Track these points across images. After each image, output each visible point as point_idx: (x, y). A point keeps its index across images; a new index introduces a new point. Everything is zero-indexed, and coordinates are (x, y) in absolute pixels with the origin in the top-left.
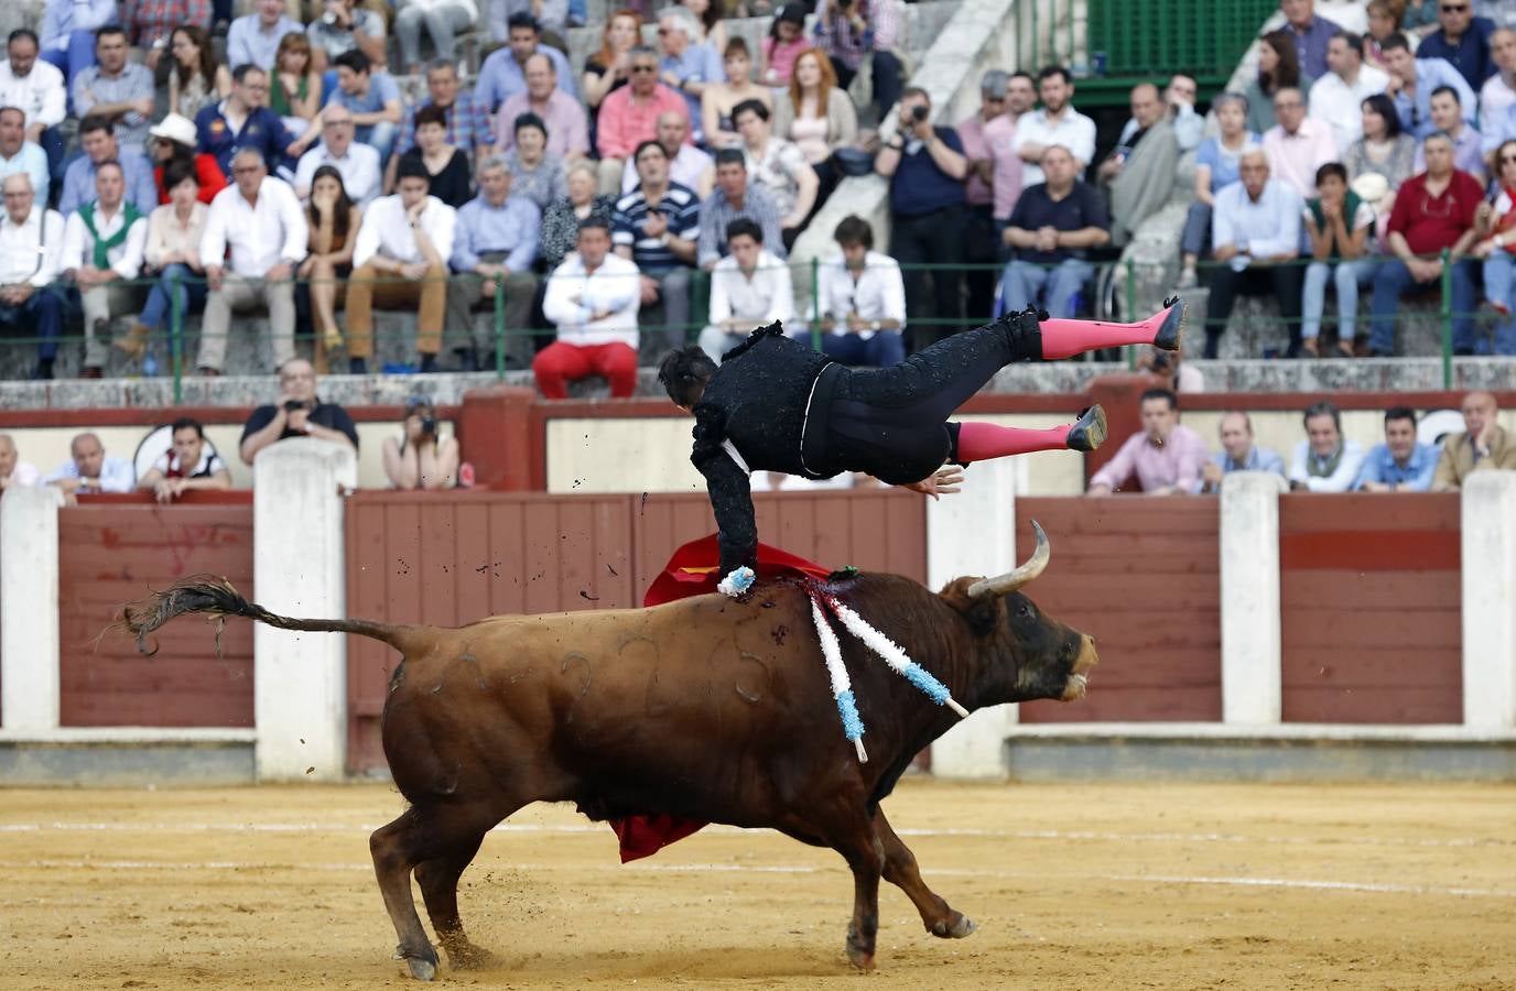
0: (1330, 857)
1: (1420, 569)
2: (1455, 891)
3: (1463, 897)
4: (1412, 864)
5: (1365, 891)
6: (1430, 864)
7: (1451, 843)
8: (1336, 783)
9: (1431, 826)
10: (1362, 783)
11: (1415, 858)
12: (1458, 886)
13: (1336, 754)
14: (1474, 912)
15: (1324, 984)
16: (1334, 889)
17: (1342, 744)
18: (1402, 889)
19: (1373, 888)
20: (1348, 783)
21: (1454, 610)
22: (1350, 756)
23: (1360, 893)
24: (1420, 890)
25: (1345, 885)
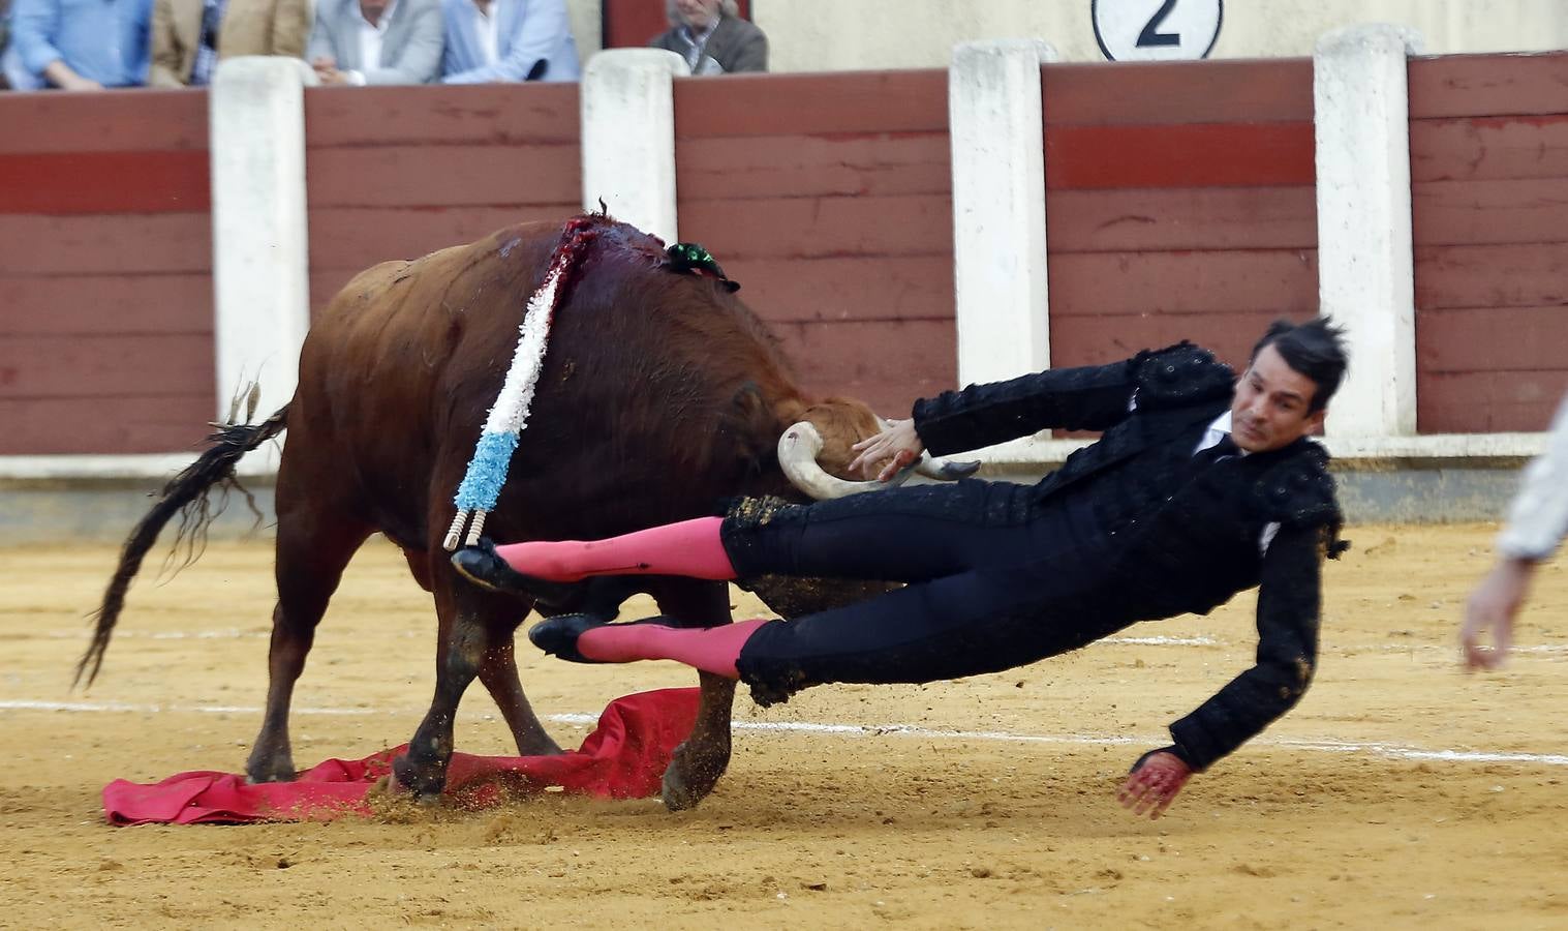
0: (16, 662)
1: (148, 212)
2: (209, 709)
3: (223, 717)
4: (144, 669)
5: (73, 712)
6: (171, 667)
7: (204, 635)
8: (25, 547)
9: (172, 610)
10: (64, 546)
11: (146, 660)
12: (214, 702)
13: (23, 501)
14: (240, 741)
15: (8, 857)
16: (26, 709)
17: (32, 485)
18: (128, 708)
19: (84, 707)
20: (42, 547)
21: (202, 274)
22: (46, 503)
23: (65, 718)
24: (156, 709)
25: (40, 704)
